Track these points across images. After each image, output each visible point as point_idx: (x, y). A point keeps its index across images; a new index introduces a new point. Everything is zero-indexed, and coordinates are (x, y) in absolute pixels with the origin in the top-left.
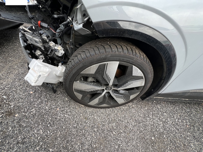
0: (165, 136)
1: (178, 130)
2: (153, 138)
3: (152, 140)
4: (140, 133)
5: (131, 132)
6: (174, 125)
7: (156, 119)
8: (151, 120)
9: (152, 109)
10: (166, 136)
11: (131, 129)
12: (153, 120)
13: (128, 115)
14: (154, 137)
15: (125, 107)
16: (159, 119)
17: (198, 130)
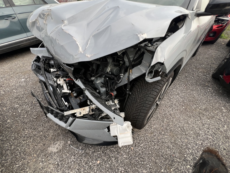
0: (185, 101)
1: (185, 93)
2: (184, 107)
3: (184, 108)
4: (177, 111)
5: (175, 115)
6: (182, 92)
8: (173, 99)
11: (173, 113)
16: (175, 95)
17: (189, 85)
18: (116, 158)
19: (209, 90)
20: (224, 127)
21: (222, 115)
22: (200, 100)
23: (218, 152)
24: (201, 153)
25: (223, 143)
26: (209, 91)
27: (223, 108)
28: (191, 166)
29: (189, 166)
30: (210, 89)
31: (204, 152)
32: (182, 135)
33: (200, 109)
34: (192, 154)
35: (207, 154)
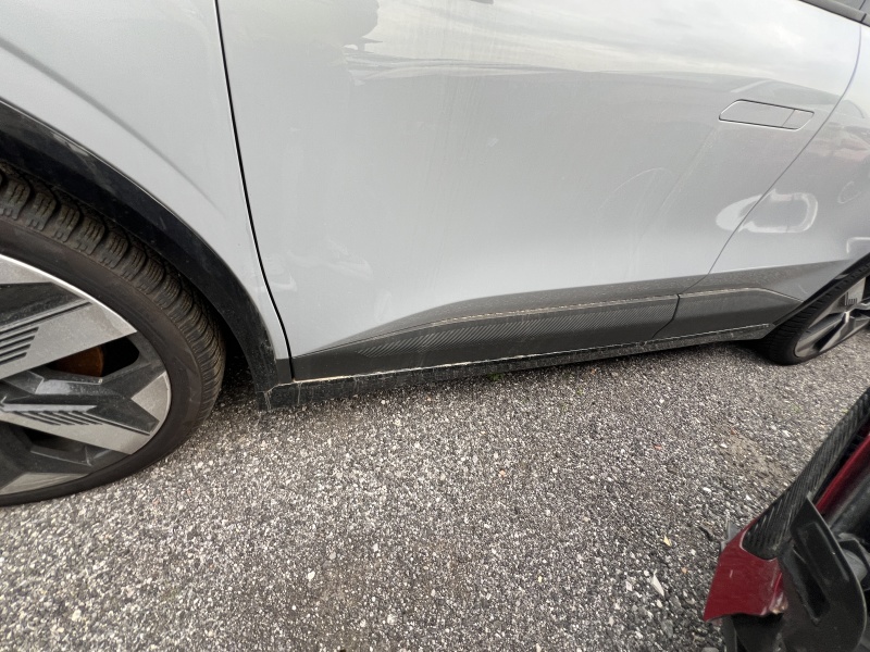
0: (375, 548)
1: (454, 501)
3: (304, 583)
4: (247, 567)
5: (190, 580)
6: (442, 483)
7: (362, 480)
8: (333, 489)
9: (358, 438)
10: (382, 546)
11: (197, 564)
12: (344, 488)
13: (212, 495)
14: (319, 567)
15: (211, 463)
16: (379, 477)
17: (542, 479)
19: (642, 586)
22: (485, 604)
26: (629, 587)
30: (655, 582)
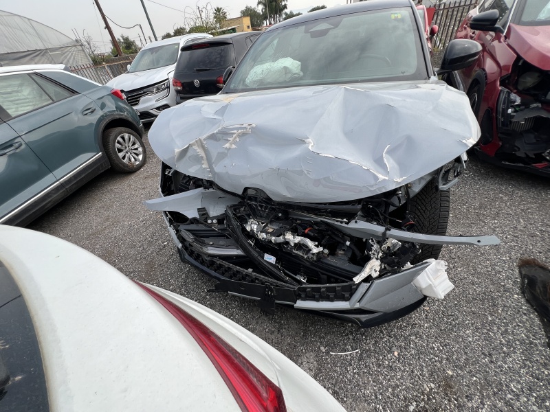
18: (416, 334)
20: (519, 222)
21: (506, 206)
23: (535, 259)
24: (517, 271)
25: (532, 245)
27: (501, 195)
28: (517, 294)
29: (516, 296)
31: (520, 267)
32: (477, 257)
33: (475, 209)
34: (508, 278)
35: (525, 268)
